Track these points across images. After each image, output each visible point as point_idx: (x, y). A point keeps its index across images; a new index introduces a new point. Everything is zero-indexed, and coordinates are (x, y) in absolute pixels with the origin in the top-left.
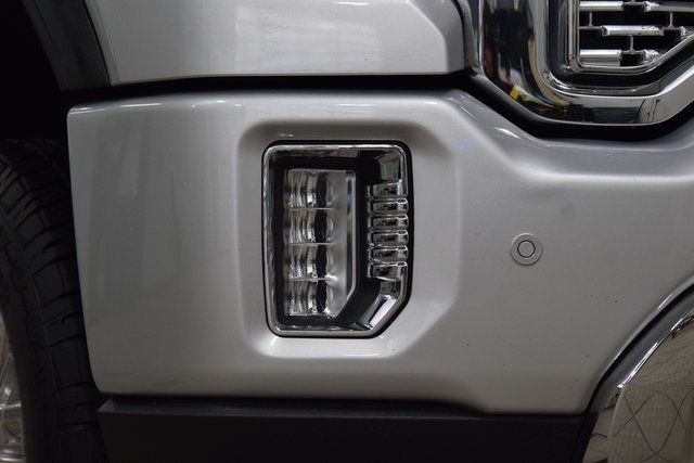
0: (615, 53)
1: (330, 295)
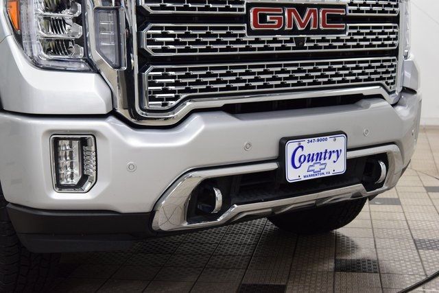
0: (160, 102)
1: (75, 176)
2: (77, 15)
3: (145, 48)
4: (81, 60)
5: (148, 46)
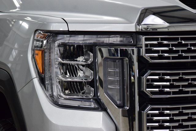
2: (89, 62)
3: (145, 91)
4: (92, 100)
5: (147, 89)
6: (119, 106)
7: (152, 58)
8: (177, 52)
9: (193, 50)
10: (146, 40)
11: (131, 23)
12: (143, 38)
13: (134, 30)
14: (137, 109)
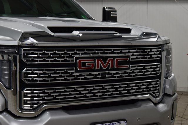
5: (24, 79)
6: (7, 88)
7: (27, 61)
8: (42, 58)
9: (52, 57)
10: (24, 50)
11: (15, 40)
12: (23, 49)
13: (17, 45)
14: (18, 89)
